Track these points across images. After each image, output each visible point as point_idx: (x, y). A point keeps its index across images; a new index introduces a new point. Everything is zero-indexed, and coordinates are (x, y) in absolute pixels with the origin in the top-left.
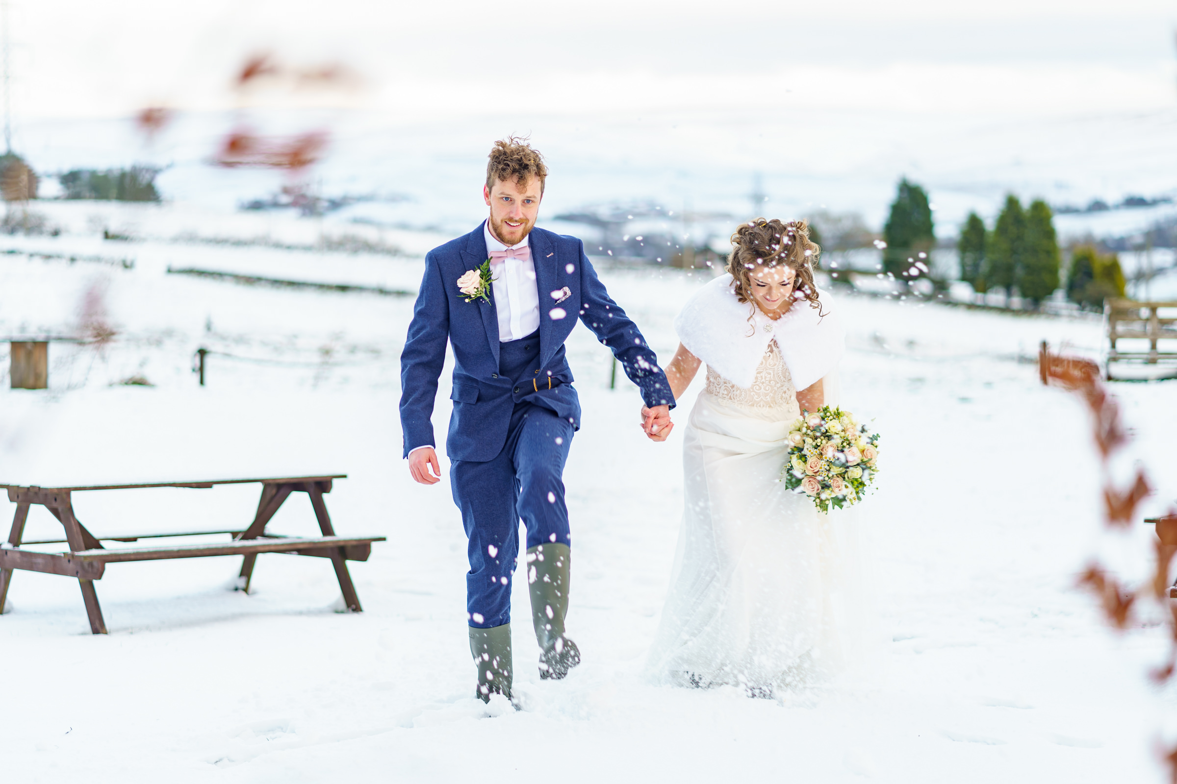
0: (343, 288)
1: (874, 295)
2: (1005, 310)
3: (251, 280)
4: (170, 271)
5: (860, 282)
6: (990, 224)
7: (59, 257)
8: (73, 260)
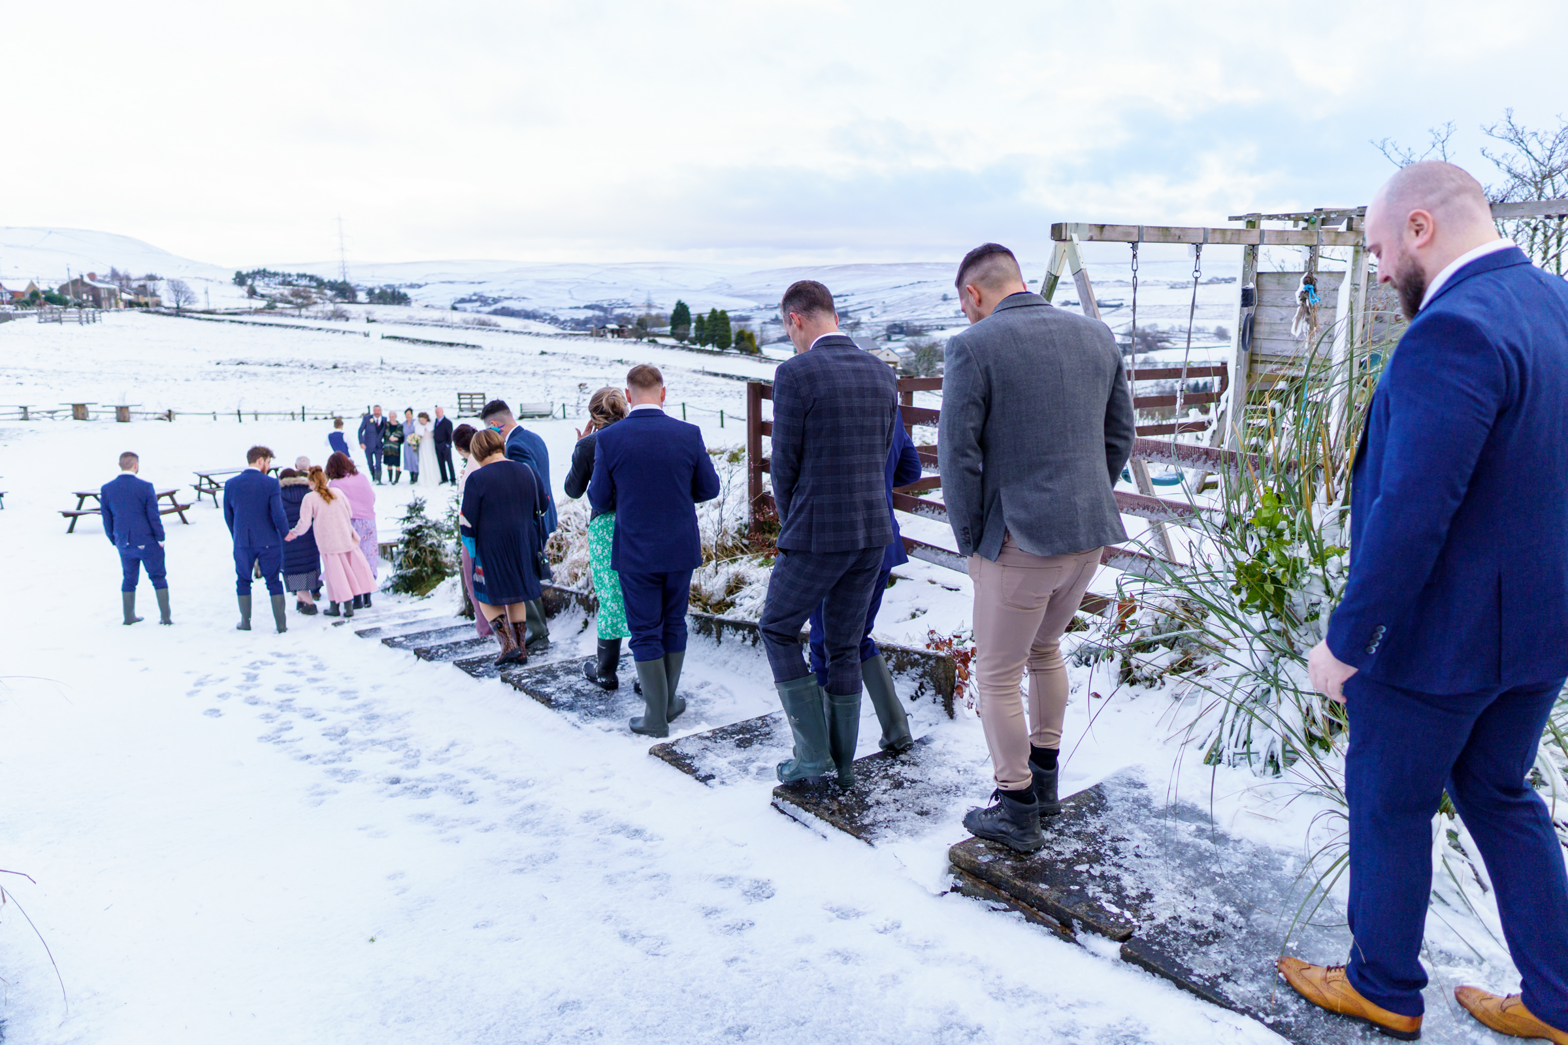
0: (451, 344)
1: (664, 346)
2: (711, 352)
3: (415, 341)
4: (383, 338)
5: (660, 340)
6: (706, 316)
7: (339, 331)
8: (344, 333)
